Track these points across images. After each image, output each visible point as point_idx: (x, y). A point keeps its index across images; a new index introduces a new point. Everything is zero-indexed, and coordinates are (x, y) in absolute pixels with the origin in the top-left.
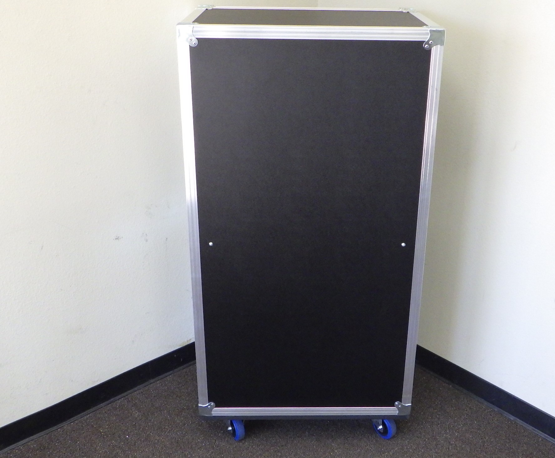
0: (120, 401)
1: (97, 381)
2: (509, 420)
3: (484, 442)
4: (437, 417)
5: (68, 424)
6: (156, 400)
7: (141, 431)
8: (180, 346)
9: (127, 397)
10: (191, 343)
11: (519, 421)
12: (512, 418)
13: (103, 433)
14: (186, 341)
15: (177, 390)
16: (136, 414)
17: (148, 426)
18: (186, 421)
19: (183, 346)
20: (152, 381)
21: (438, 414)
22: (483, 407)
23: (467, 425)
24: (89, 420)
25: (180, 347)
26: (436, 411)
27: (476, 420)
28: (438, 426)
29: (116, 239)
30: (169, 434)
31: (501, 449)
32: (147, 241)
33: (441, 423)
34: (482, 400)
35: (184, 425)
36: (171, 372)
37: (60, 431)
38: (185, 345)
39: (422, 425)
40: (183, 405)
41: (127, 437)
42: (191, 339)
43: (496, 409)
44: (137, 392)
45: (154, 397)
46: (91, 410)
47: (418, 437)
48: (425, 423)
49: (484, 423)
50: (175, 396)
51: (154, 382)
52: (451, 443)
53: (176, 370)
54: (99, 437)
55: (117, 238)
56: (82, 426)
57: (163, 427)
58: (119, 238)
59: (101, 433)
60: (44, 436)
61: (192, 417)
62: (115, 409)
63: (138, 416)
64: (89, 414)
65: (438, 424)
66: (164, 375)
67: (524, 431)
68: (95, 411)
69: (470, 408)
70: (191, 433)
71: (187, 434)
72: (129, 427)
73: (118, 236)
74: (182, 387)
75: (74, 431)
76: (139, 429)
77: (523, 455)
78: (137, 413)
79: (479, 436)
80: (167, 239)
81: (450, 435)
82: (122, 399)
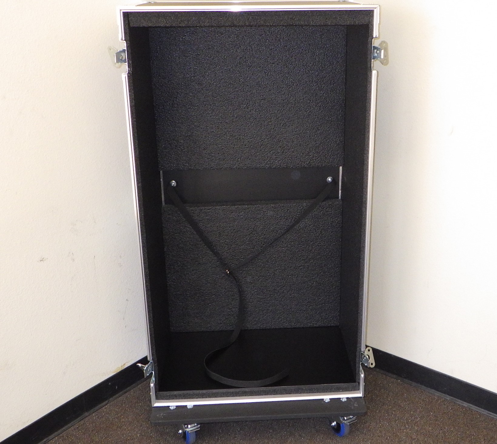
0: (54, 440)
2: (463, 407)
3: (444, 433)
4: (393, 413)
6: (95, 434)
8: (114, 372)
9: (61, 435)
10: (125, 368)
11: (474, 407)
12: (465, 404)
14: (120, 367)
15: (116, 420)
19: (117, 372)
20: (86, 414)
21: (393, 411)
23: (424, 417)
26: (391, 407)
27: (432, 412)
28: (396, 422)
29: (41, 261)
31: (463, 437)
32: (73, 260)
34: (433, 391)
36: (107, 402)
38: (119, 371)
39: (380, 423)
40: (126, 436)
42: (125, 364)
43: (448, 398)
44: (72, 428)
45: (92, 431)
47: (379, 436)
48: (383, 420)
49: (441, 414)
50: (115, 428)
51: (89, 415)
52: (413, 437)
53: (111, 399)
55: (42, 259)
58: (44, 260)
66: (97, 407)
67: (480, 417)
69: (423, 401)
73: (43, 257)
74: (121, 416)
77: (484, 440)
79: (439, 427)
80: (95, 256)
81: (410, 430)
82: (56, 438)
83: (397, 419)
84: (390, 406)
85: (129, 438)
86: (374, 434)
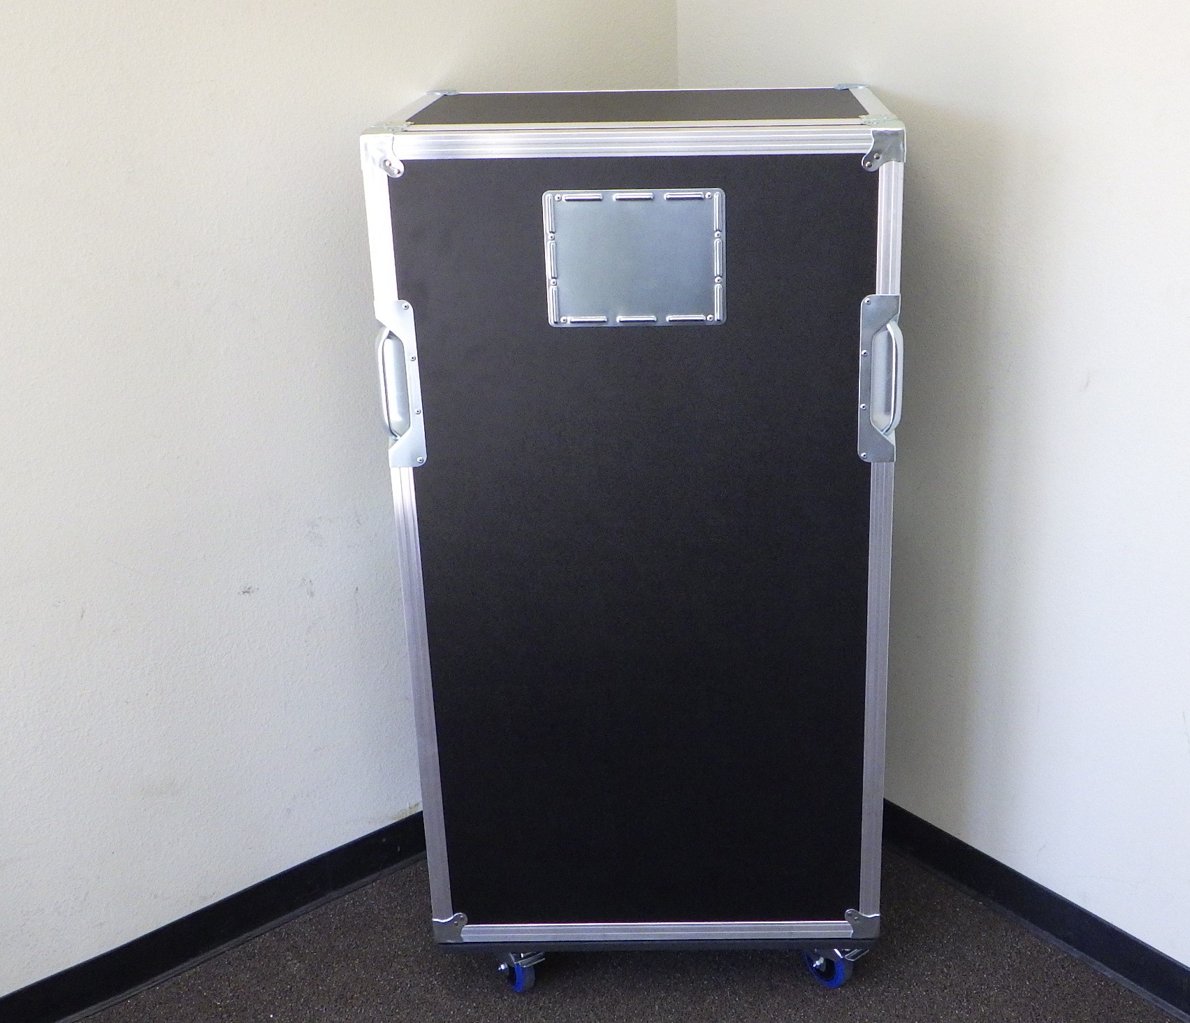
0: (263, 938)
1: (211, 897)
2: (1102, 977)
4: (942, 972)
5: (149, 988)
6: (339, 936)
7: (302, 1005)
8: (395, 818)
9: (277, 930)
11: (1126, 983)
12: (1109, 973)
13: (220, 1009)
14: (408, 809)
15: (385, 914)
16: (295, 967)
17: (317, 994)
18: (398, 981)
19: (399, 819)
20: (334, 894)
21: (946, 965)
22: (1047, 951)
23: (1008, 988)
24: (195, 980)
25: (394, 821)
27: (1029, 979)
28: (943, 991)
29: (244, 593)
30: (361, 1011)
32: (312, 594)
33: (951, 985)
35: (395, 990)
36: (376, 875)
37: (130, 1005)
38: (405, 817)
39: (909, 988)
40: (396, 947)
41: (271, 1016)
42: (416, 805)
43: (1076, 954)
44: (301, 919)
45: (336, 928)
46: (200, 958)
48: (917, 984)
49: (1047, 984)
50: (379, 928)
51: (338, 897)
53: (386, 871)
54: (213, 1016)
55: (246, 590)
56: (179, 994)
57: (349, 995)
58: (251, 590)
59: (217, 1007)
60: (97, 1015)
61: (412, 972)
62: (251, 956)
63: (299, 970)
64: (195, 967)
65: (946, 989)
66: (355, 884)
67: (1133, 1002)
68: (208, 960)
70: (408, 1008)
71: (400, 1010)
72: (277, 995)
73: (248, 586)
74: (396, 907)
75: (161, 1003)
76: (299, 999)
78: (296, 964)
79: (1033, 1013)
80: (357, 589)
81: (969, 1012)
82: (267, 934)
83: (949, 984)
84: (941, 955)
85: (399, 953)
86: (888, 1011)
